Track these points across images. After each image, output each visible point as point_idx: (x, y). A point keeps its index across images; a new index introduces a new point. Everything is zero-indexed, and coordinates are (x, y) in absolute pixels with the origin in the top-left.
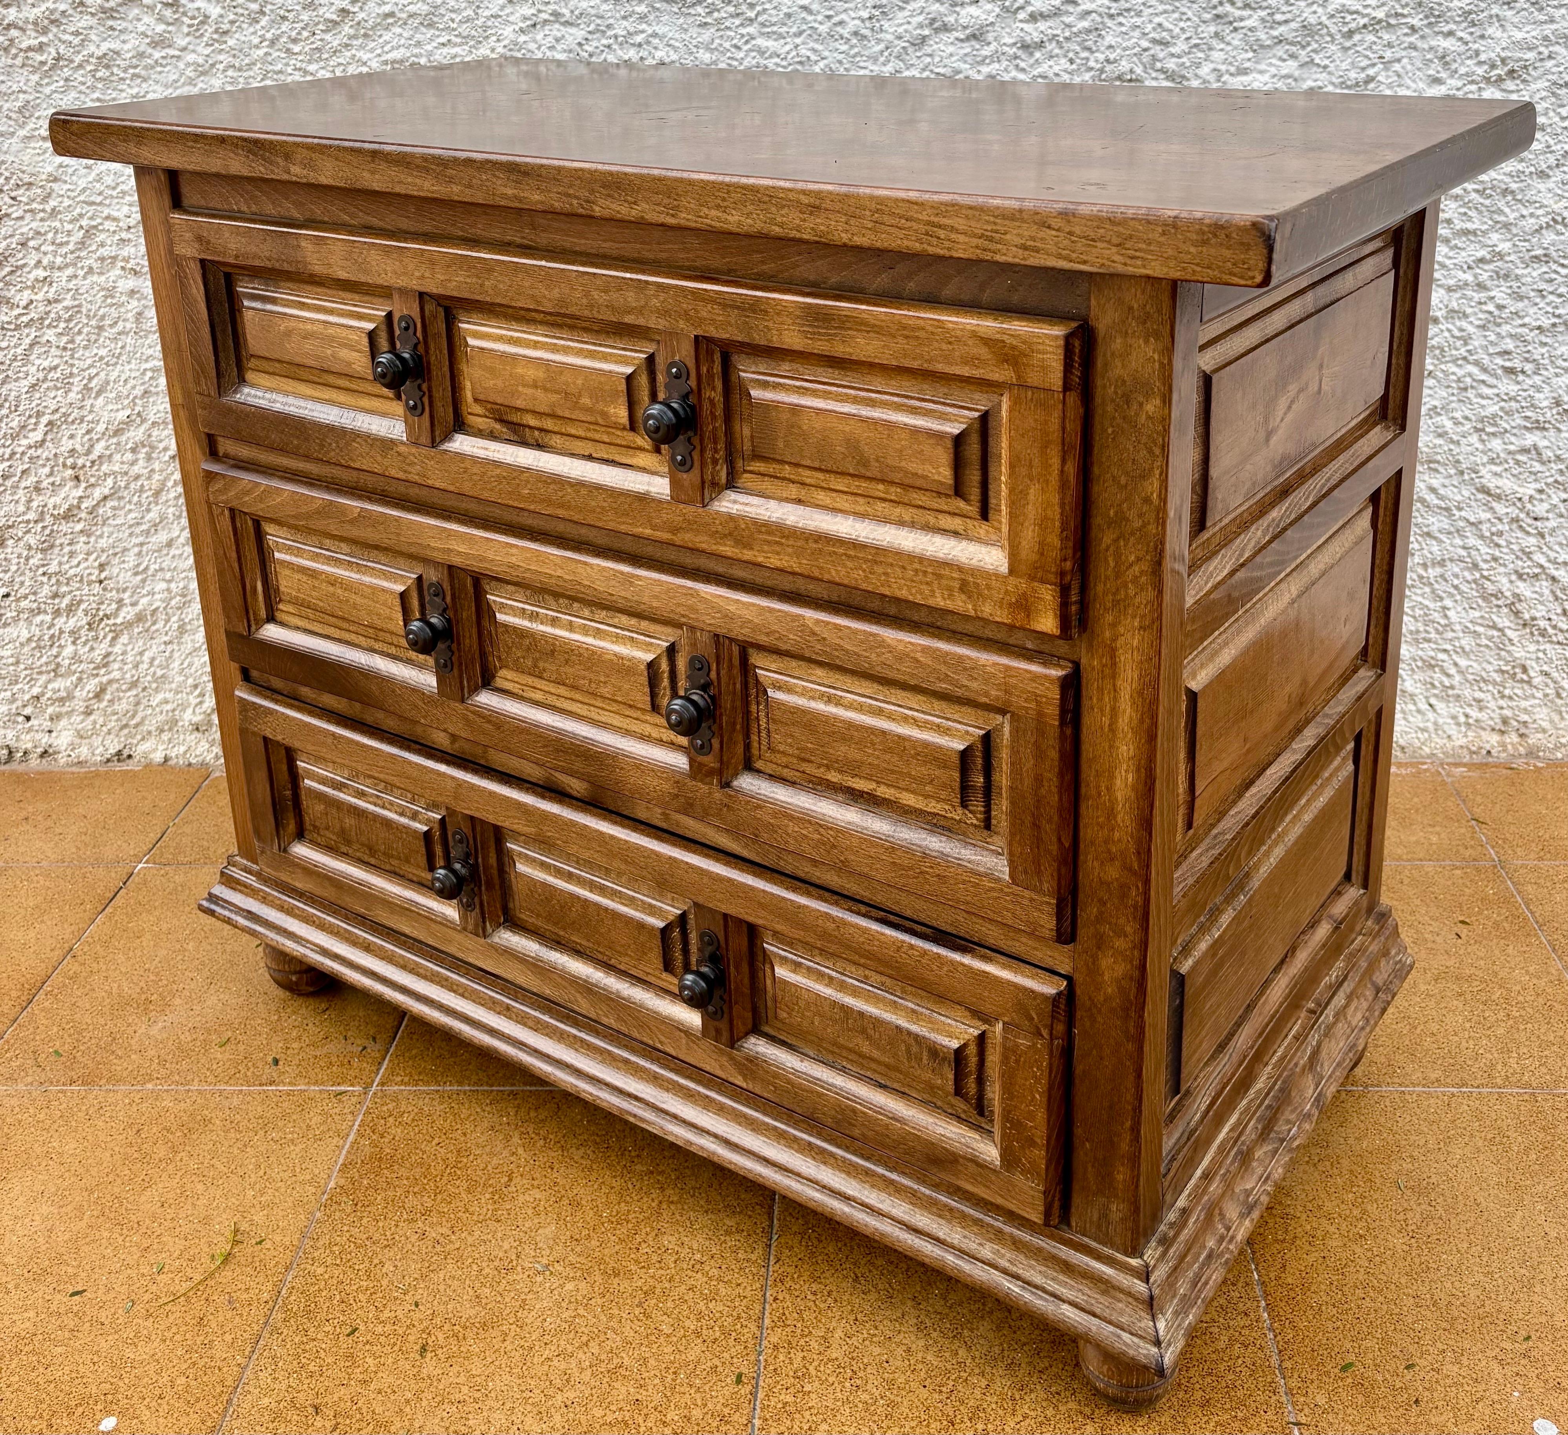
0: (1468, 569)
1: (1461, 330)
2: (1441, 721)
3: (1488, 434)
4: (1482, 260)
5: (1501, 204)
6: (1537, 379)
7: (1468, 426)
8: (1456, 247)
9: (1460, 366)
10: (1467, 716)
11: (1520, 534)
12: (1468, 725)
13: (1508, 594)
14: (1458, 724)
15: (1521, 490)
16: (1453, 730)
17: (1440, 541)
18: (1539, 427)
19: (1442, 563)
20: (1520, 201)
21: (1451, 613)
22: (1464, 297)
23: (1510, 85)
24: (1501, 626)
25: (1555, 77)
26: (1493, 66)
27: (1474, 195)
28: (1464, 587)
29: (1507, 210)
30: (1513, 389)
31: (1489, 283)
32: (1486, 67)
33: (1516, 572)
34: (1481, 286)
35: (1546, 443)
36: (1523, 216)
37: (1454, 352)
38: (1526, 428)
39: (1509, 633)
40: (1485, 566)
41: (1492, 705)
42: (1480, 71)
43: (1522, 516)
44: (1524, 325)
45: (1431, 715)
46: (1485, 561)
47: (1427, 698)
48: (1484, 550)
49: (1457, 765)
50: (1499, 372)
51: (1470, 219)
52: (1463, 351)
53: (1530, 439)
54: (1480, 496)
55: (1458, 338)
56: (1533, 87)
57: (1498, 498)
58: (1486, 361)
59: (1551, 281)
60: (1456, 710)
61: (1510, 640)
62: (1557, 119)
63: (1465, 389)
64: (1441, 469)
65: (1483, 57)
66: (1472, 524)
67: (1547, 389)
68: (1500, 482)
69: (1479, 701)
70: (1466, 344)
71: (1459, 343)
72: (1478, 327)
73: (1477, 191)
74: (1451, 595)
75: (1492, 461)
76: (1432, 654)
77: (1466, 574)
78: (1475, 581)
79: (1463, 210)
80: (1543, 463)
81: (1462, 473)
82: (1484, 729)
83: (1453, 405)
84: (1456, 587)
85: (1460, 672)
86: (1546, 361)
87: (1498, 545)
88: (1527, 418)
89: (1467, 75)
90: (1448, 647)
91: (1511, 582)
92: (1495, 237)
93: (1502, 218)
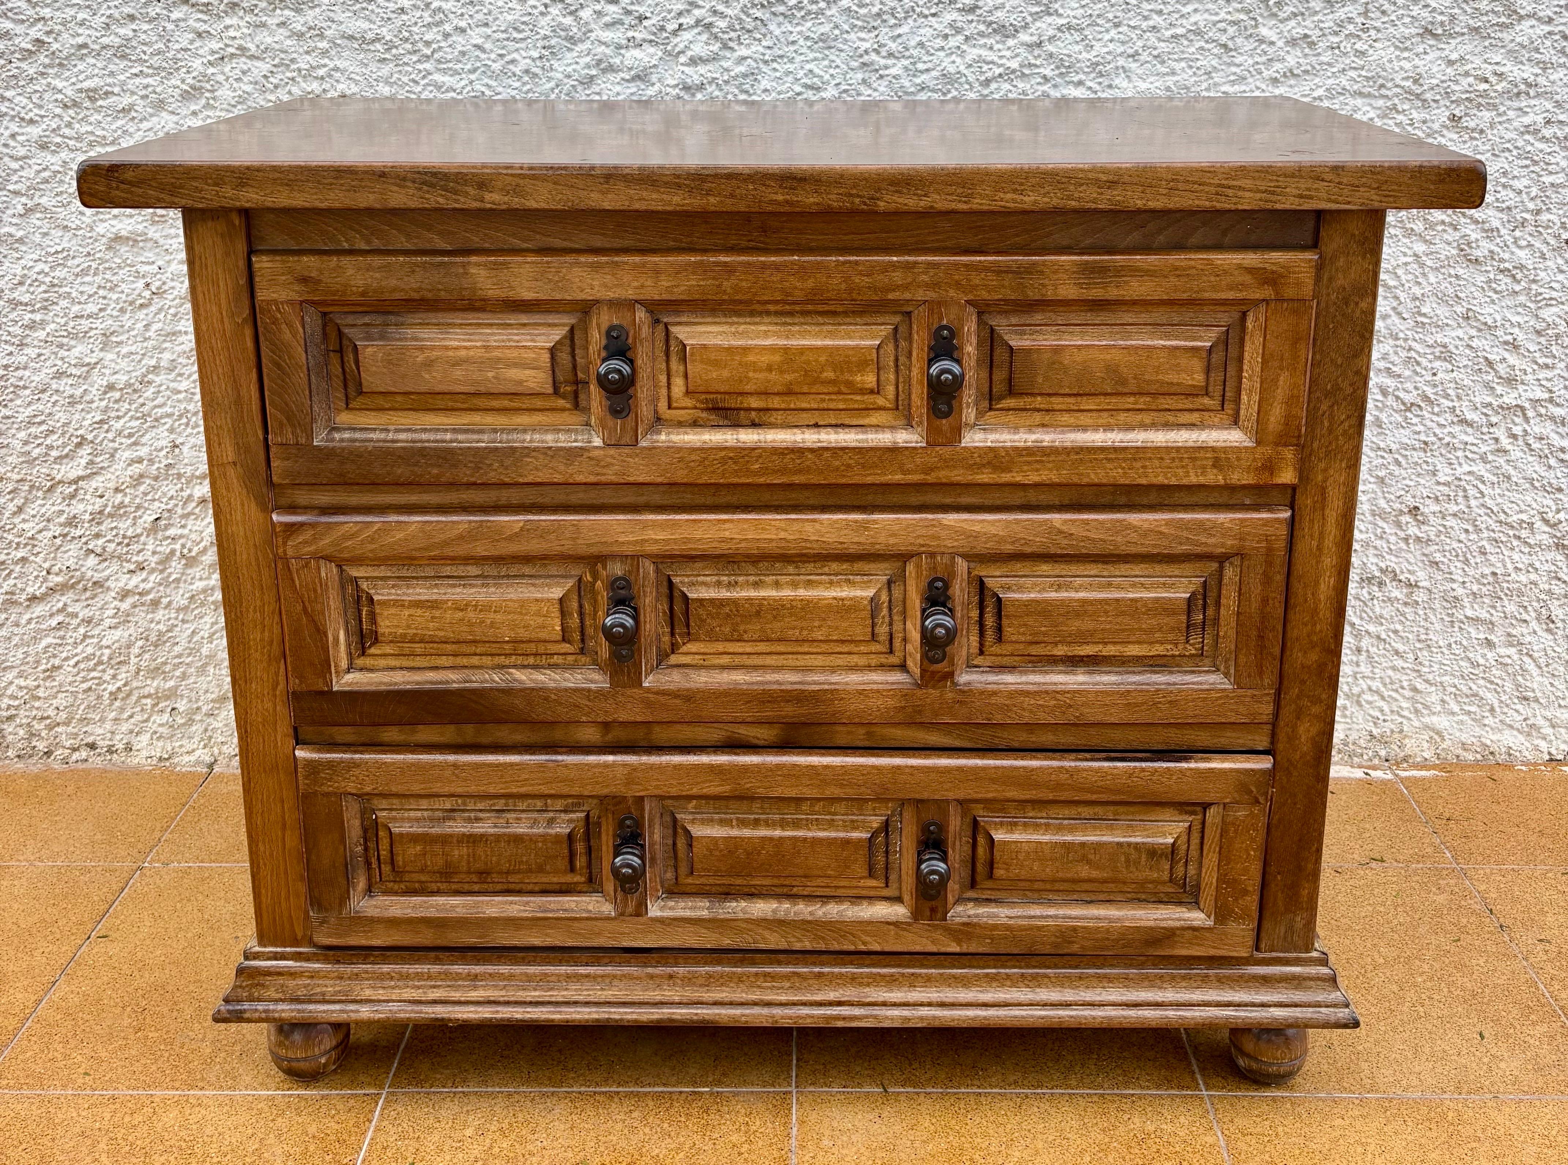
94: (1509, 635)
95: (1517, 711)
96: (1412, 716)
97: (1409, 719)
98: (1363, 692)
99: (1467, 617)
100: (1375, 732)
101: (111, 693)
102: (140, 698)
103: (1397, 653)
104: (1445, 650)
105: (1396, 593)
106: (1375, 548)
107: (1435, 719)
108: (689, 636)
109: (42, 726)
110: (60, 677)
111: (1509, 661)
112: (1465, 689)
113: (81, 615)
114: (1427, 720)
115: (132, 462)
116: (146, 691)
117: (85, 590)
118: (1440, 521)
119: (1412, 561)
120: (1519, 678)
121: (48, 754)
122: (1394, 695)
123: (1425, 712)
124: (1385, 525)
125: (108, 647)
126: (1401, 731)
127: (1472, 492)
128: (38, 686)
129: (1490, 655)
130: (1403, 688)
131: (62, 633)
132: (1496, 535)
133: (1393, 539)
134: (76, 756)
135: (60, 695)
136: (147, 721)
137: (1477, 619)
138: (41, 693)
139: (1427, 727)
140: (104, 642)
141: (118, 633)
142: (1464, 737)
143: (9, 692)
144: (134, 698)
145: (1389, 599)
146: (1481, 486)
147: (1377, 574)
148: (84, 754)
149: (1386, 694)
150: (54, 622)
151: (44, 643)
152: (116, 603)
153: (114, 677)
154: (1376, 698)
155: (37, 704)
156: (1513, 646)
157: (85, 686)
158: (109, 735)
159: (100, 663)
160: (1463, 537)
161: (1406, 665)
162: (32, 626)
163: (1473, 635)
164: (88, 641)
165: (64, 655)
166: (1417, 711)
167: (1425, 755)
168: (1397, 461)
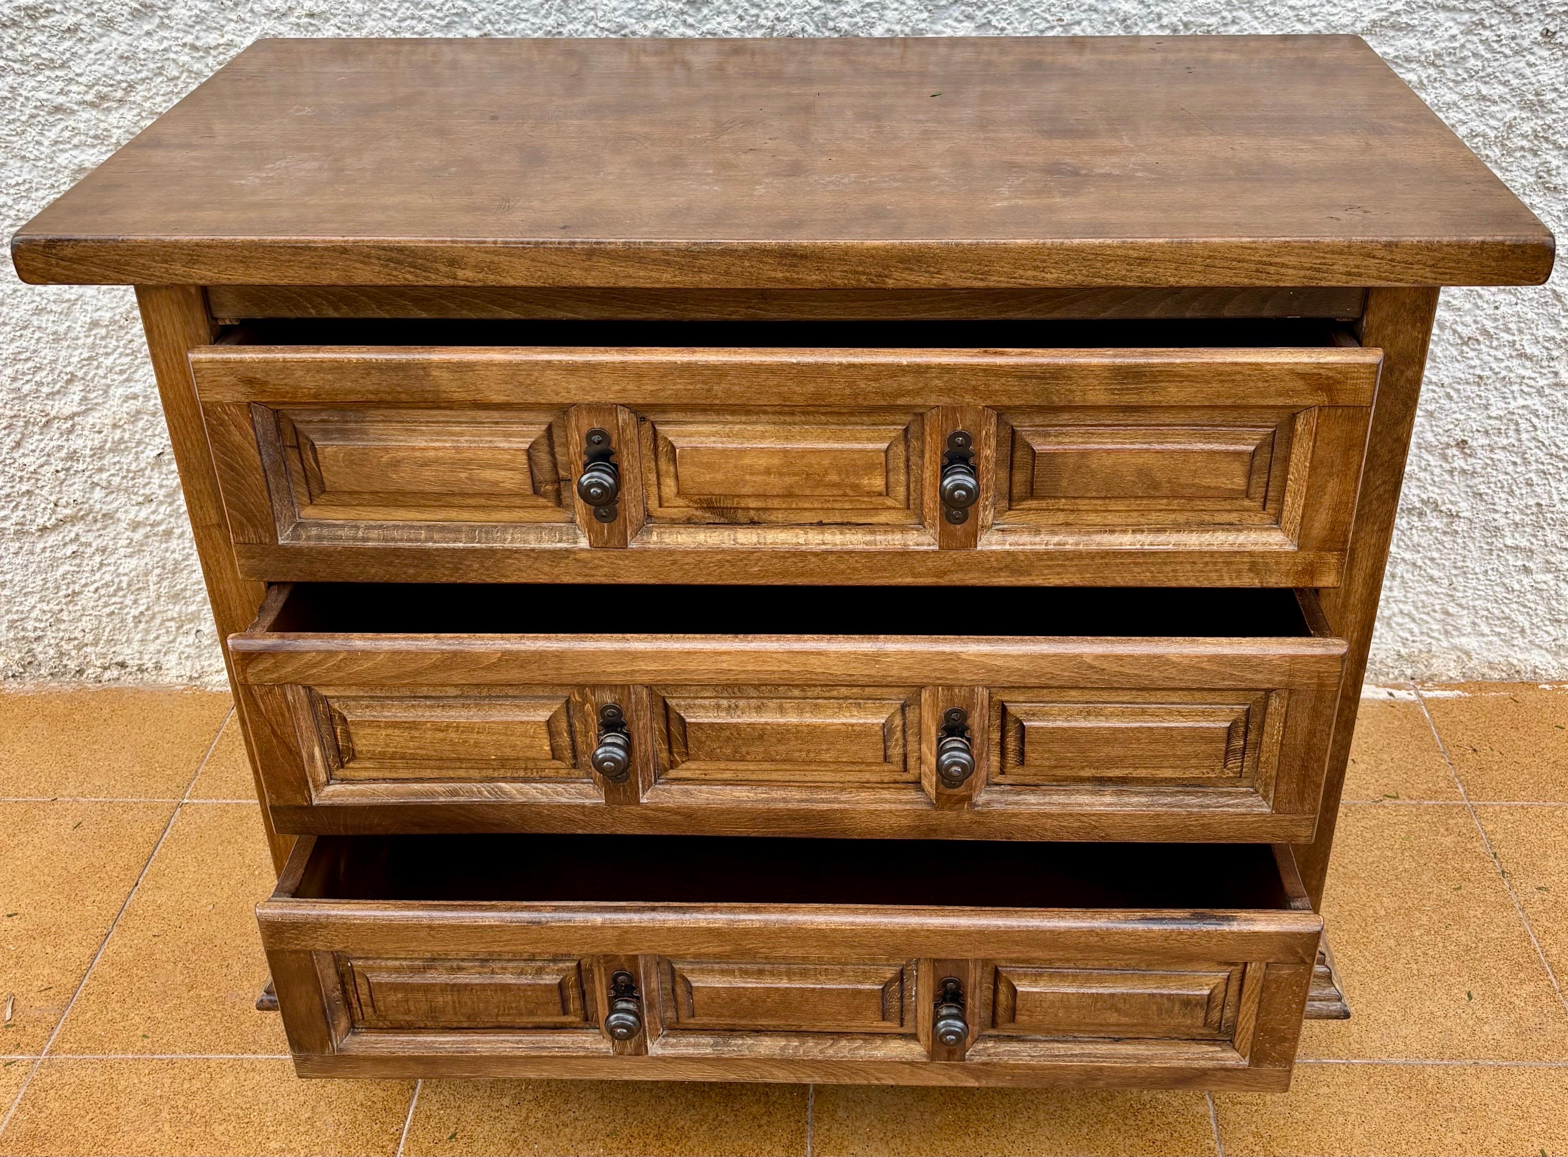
94: (1548, 562)
95: (1547, 632)
96: (1441, 637)
97: (1439, 640)
98: (1394, 615)
99: (1506, 546)
100: (1403, 651)
101: (135, 617)
102: (163, 621)
103: (1432, 579)
104: (1481, 577)
105: (1436, 523)
106: (1419, 480)
107: (1464, 640)
108: (688, 756)
109: (71, 646)
110: (82, 601)
111: (1545, 587)
112: (1496, 612)
113: (94, 545)
114: (1456, 641)
115: (127, 398)
116: (169, 614)
117: (96, 521)
118: (1488, 454)
119: (1456, 492)
120: (1553, 602)
121: (80, 672)
122: (1425, 617)
123: (1455, 633)
124: (1430, 458)
125: (124, 575)
126: (1430, 651)
127: (1524, 425)
128: (62, 610)
129: (1526, 581)
130: (1434, 611)
131: (78, 561)
132: (1545, 468)
133: (1437, 471)
134: (107, 675)
135: (84, 619)
136: (173, 641)
137: (1517, 547)
138: (65, 616)
139: (1455, 648)
140: (121, 570)
141: (134, 562)
142: (1491, 656)
143: (33, 615)
144: (158, 621)
145: (1428, 529)
146: (1535, 420)
147: (1418, 505)
148: (115, 672)
149: (1417, 616)
150: (69, 551)
151: (61, 570)
152: (128, 533)
153: (135, 602)
154: (1407, 620)
155: (63, 627)
156: (1549, 571)
157: (107, 610)
158: (137, 655)
159: (119, 589)
160: (1510, 469)
161: (1439, 590)
162: (47, 554)
163: (1511, 563)
164: (104, 569)
165: (83, 581)
166: (1447, 632)
167: (1451, 674)
168: (1449, 397)
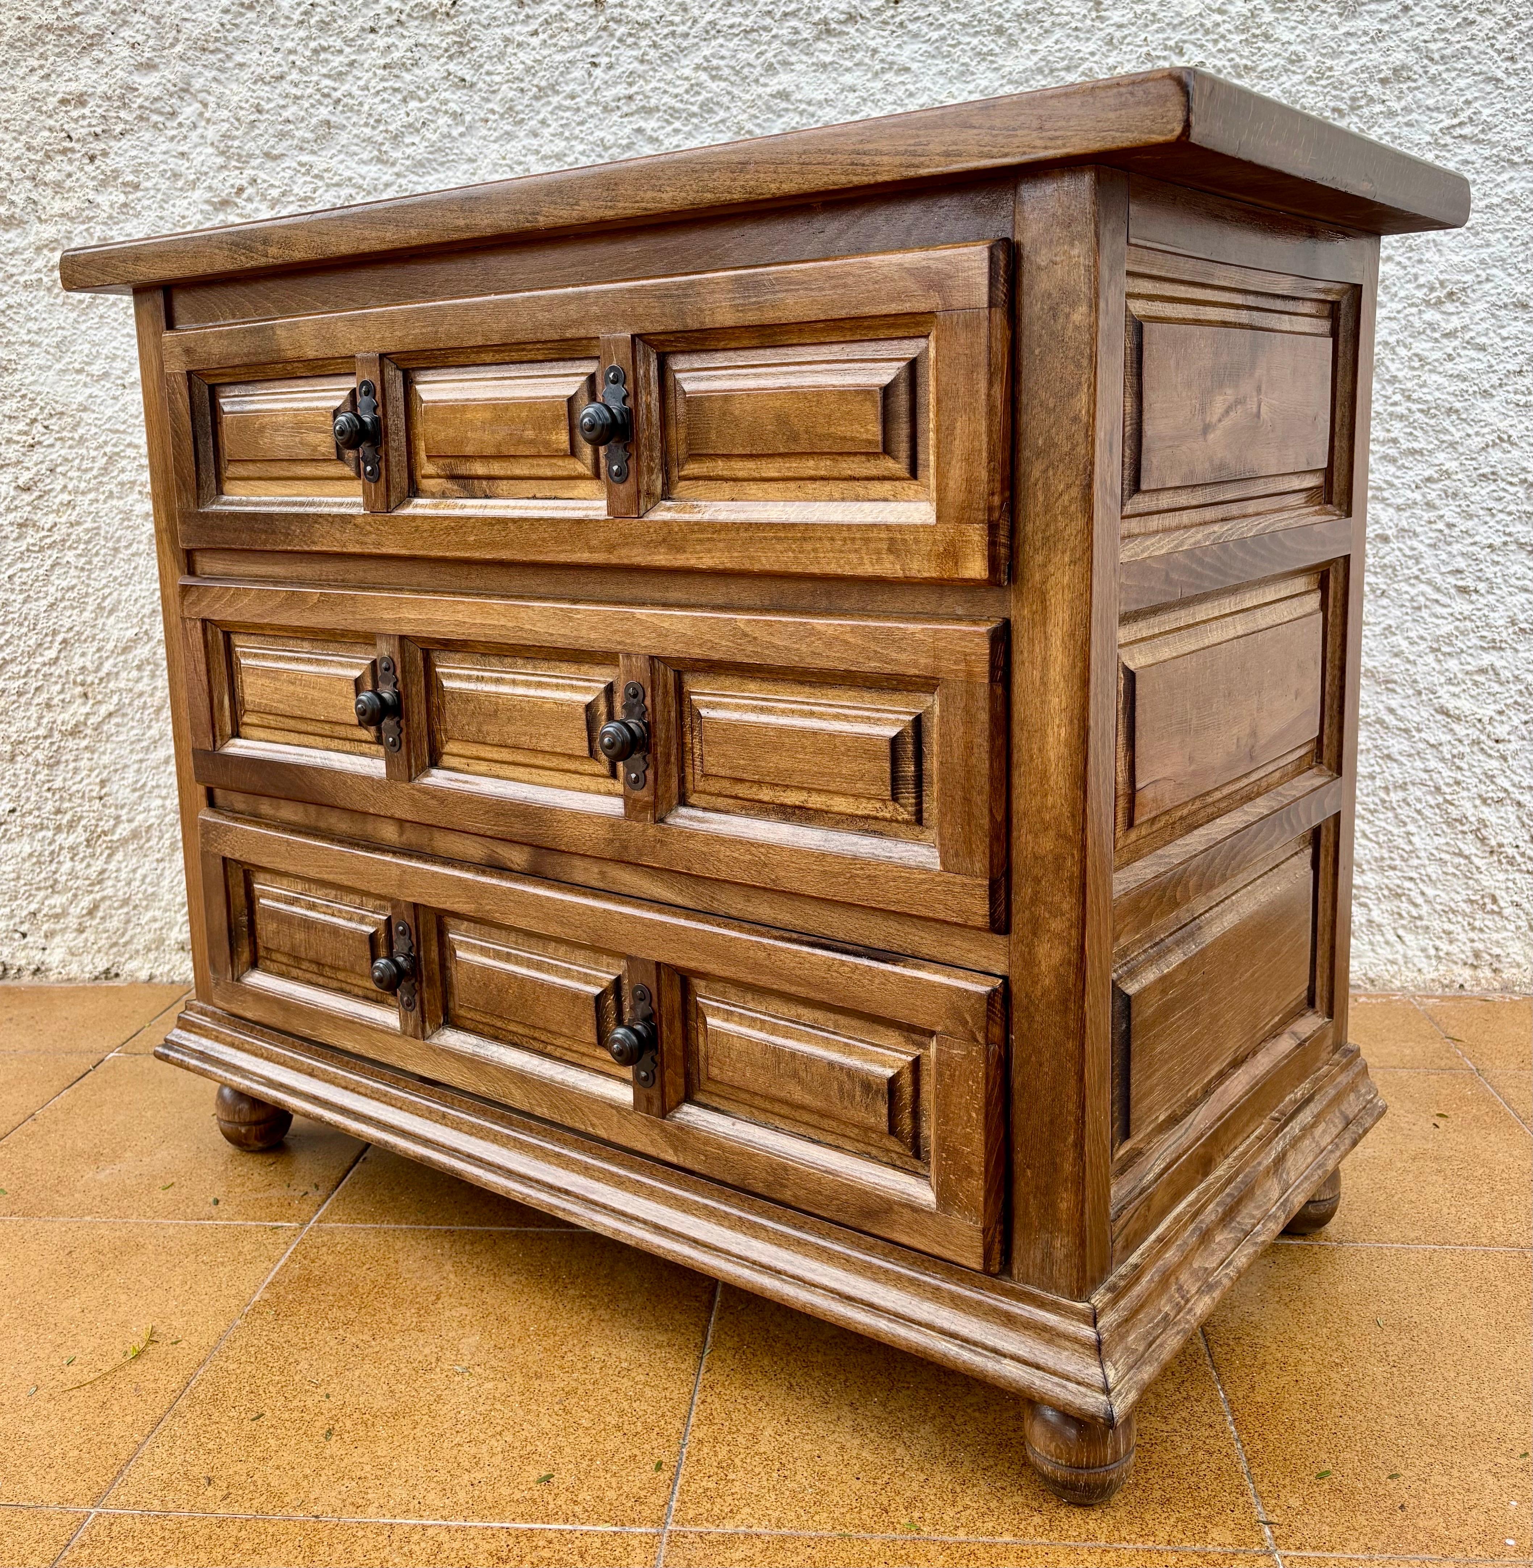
0: (1431, 793)
1: (1413, 549)
2: (1410, 953)
3: (1444, 654)
4: (1429, 479)
5: (1447, 424)
6: (1491, 598)
7: (1423, 646)
8: (1403, 466)
9: (1413, 585)
10: (1437, 949)
11: (1482, 757)
12: (1439, 958)
13: (1472, 819)
14: (1429, 957)
15: (1481, 711)
16: (1423, 963)
17: (1401, 764)
18: (1496, 647)
19: (1403, 787)
20: (1464, 420)
21: (1415, 839)
22: (1413, 515)
23: (1450, 307)
24: (1467, 853)
25: (1494, 299)
26: (1432, 289)
27: (1418, 415)
28: (1427, 812)
29: (1452, 429)
30: (1467, 608)
31: (1438, 502)
32: (1425, 290)
33: (1480, 796)
34: (1430, 506)
35: (1503, 663)
36: (1469, 435)
37: (1406, 571)
38: (1482, 648)
39: (1476, 860)
40: (1447, 790)
41: (1462, 937)
42: (1420, 294)
43: (1483, 738)
44: (1475, 543)
45: (1399, 947)
46: (1447, 784)
47: (1394, 929)
48: (1446, 773)
49: (1428, 997)
50: (1453, 591)
51: (1416, 439)
52: (1415, 571)
53: (1487, 659)
54: (1439, 717)
55: (1410, 557)
56: (1472, 309)
57: (1458, 719)
58: (1439, 579)
59: (1500, 499)
60: (1424, 942)
61: (1478, 868)
62: (1498, 340)
63: (1419, 608)
64: (1399, 690)
65: (1422, 280)
66: (1433, 746)
67: (1501, 607)
68: (1459, 703)
69: (1449, 933)
70: (1418, 563)
71: (1410, 563)
72: (1430, 545)
73: (1421, 411)
74: (1414, 821)
75: (1449, 681)
76: (1398, 882)
77: (1429, 798)
78: (1438, 806)
79: (1408, 430)
80: (1501, 684)
81: (1420, 693)
82: (1456, 963)
83: (1408, 625)
84: (1419, 812)
85: (1427, 902)
86: (1499, 580)
87: (1460, 768)
88: (1483, 637)
89: (1407, 297)
90: (1414, 875)
91: (1475, 807)
92: (1441, 456)
93: (1447, 438)
108: (448, 737)
